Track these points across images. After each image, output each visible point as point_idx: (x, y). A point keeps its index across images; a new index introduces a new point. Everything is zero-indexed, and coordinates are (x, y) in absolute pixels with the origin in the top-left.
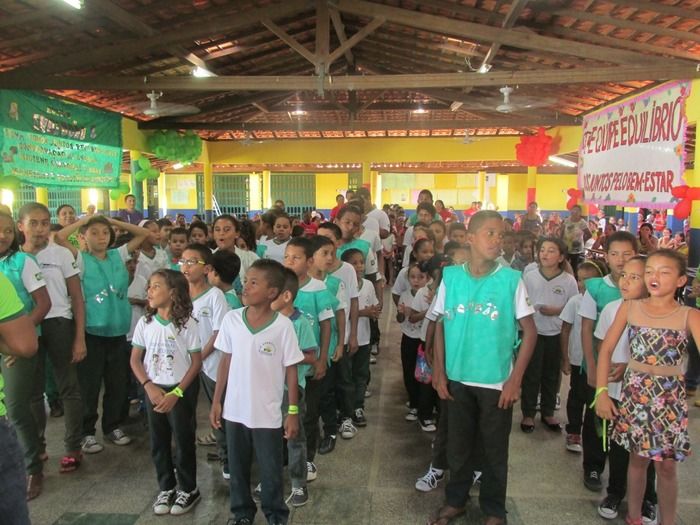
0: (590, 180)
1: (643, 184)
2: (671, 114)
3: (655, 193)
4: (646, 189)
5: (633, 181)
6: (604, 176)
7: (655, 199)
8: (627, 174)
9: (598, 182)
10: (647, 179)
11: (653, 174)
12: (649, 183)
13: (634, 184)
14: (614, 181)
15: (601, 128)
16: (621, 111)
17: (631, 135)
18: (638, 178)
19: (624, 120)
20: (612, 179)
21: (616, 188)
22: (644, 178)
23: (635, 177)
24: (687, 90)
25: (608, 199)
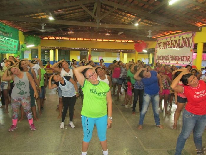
0: (162, 57)
1: (181, 59)
2: (189, 40)
3: (184, 62)
4: (182, 60)
6: (166, 56)
7: (184, 63)
8: (174, 56)
9: (164, 58)
11: (184, 57)
12: (183, 59)
13: (178, 59)
14: (170, 58)
15: (163, 42)
16: (171, 38)
17: (174, 45)
18: (179, 57)
19: (172, 41)
20: (169, 57)
21: (171, 60)
22: (181, 57)
23: (178, 57)
24: (194, 34)
25: (169, 63)
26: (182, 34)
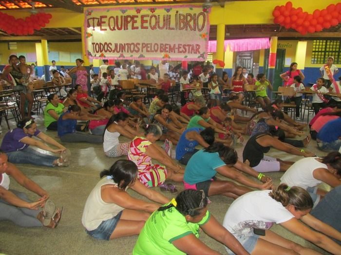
1: (176, 50)
2: (195, 18)
3: (186, 54)
4: (179, 52)
5: (167, 48)
7: (186, 57)
8: (156, 44)
9: (124, 48)
10: (179, 48)
11: (184, 46)
12: (182, 49)
13: (168, 50)
14: (143, 47)
15: (112, 17)
16: (138, 11)
17: (153, 24)
18: (170, 46)
19: (142, 17)
20: (140, 47)
21: (147, 51)
22: (177, 46)
23: (168, 46)
24: (208, 10)
25: (141, 56)
26: (175, 7)
